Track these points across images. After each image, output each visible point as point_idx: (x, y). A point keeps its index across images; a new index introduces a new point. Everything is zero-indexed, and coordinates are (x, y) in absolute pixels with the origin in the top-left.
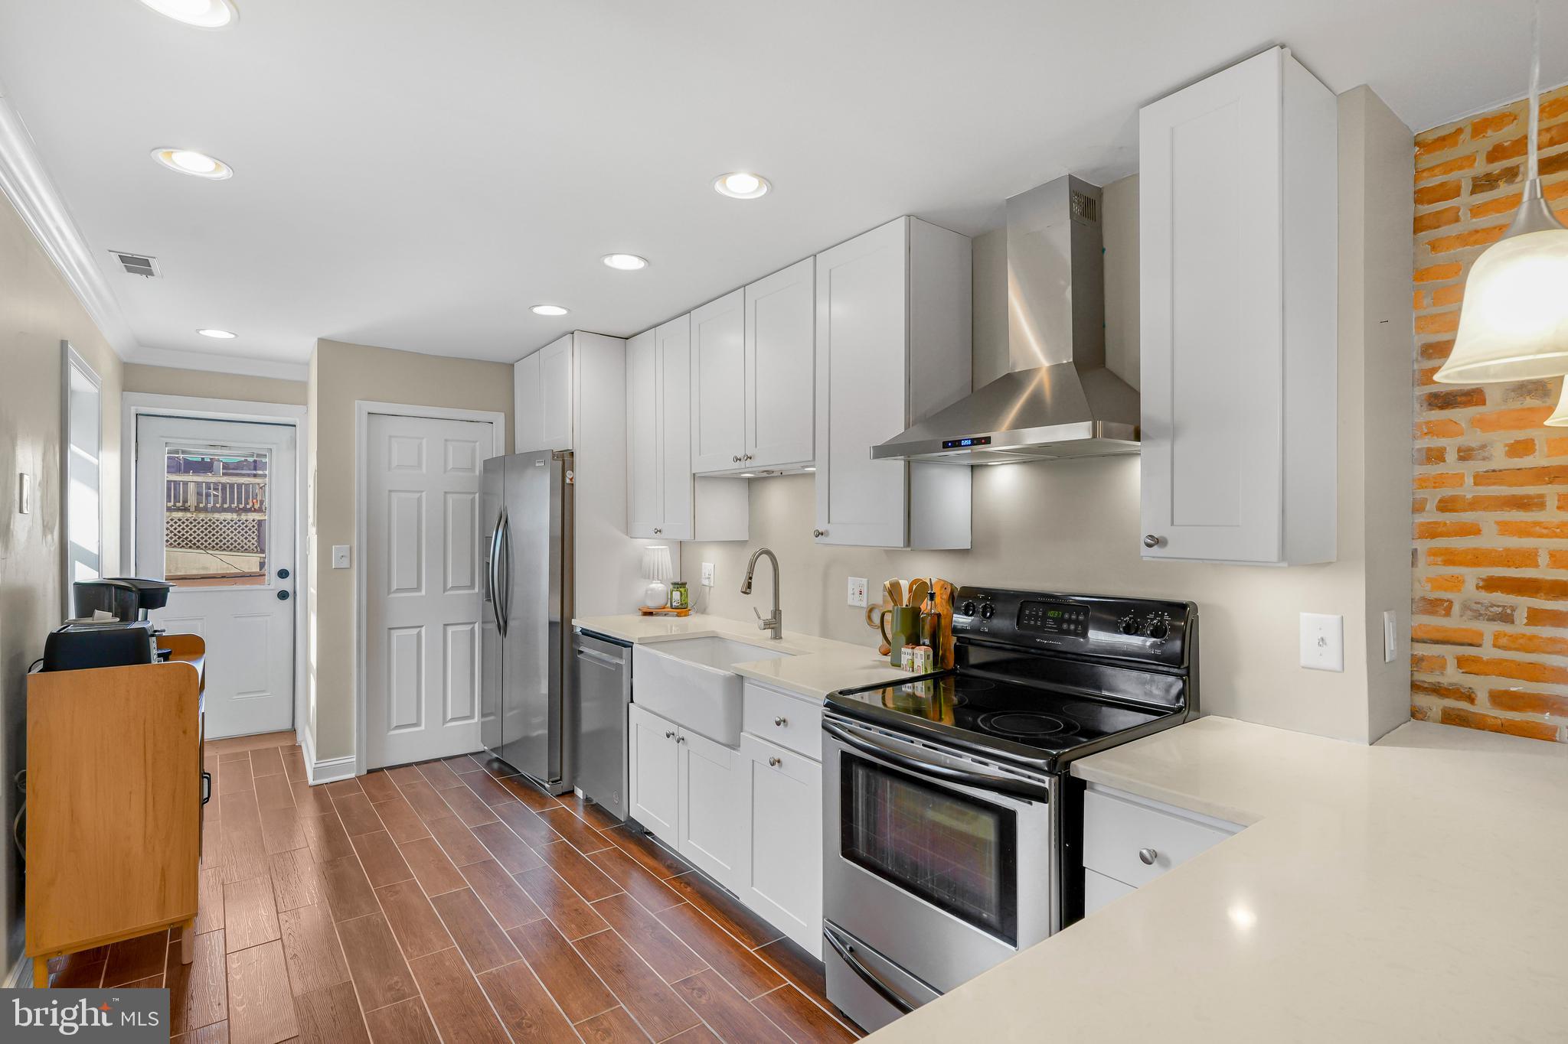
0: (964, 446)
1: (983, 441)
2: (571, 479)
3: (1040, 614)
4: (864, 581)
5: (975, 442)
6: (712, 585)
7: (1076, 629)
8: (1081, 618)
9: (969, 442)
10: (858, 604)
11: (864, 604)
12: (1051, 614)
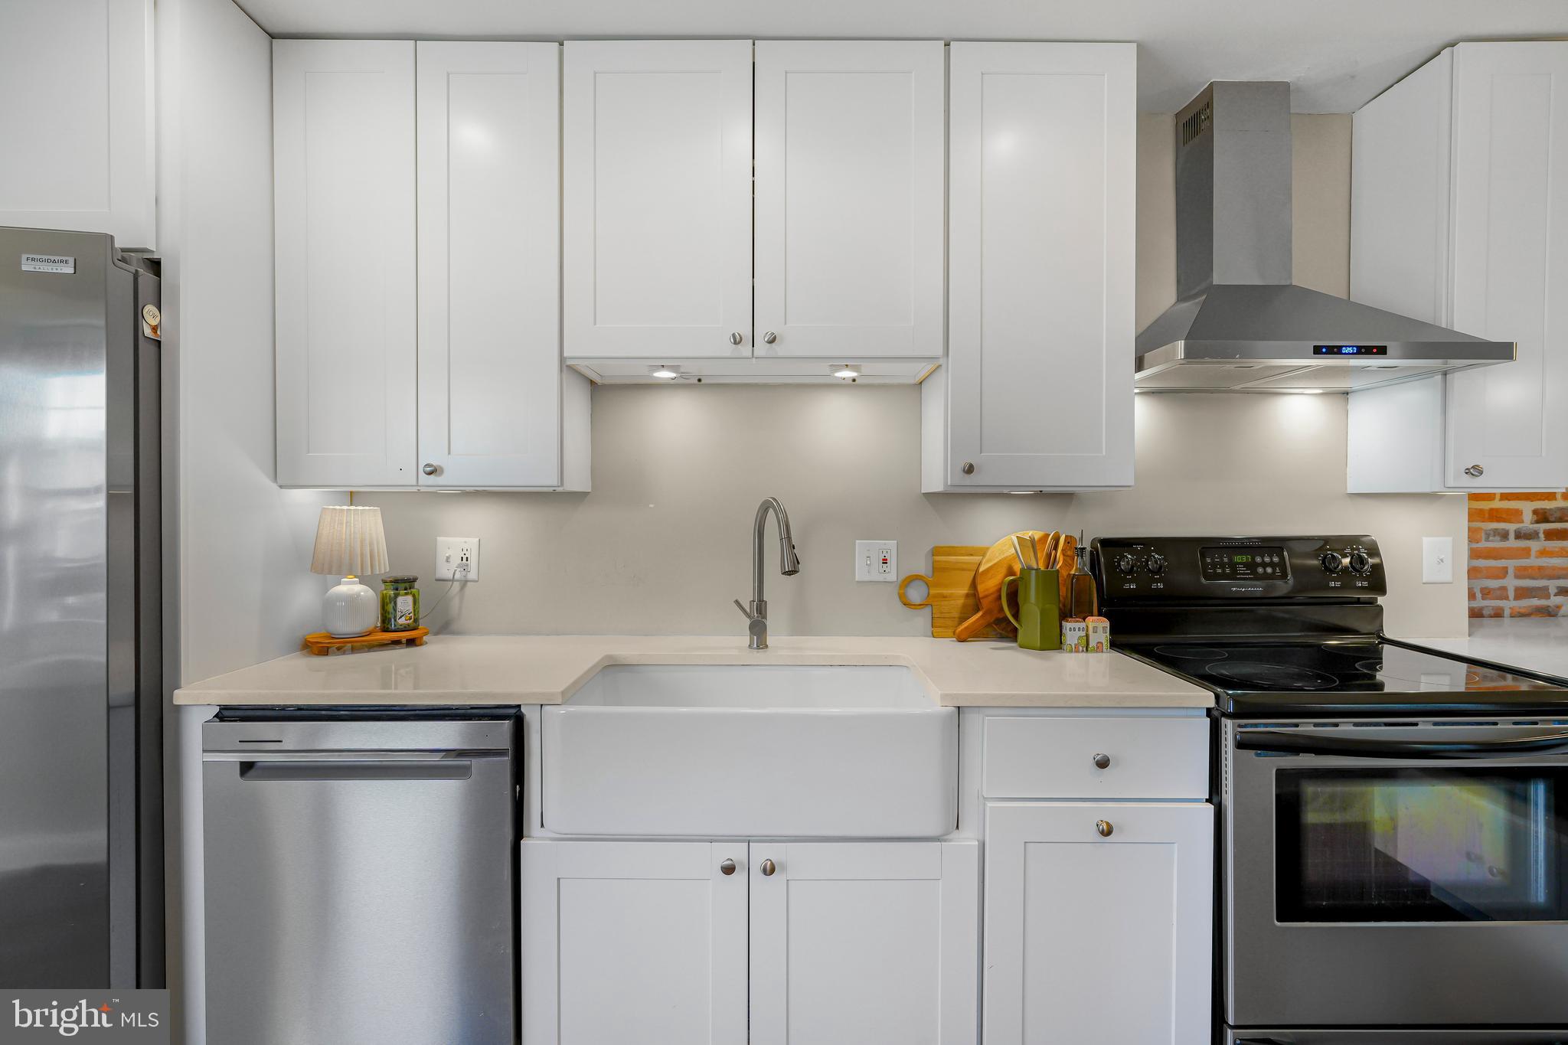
0: (1345, 354)
1: (1375, 350)
2: (154, 329)
3: (1226, 560)
4: (892, 544)
5: (1363, 350)
6: (472, 575)
7: (1274, 572)
8: (1276, 559)
9: (1344, 350)
10: (881, 578)
11: (892, 576)
12: (1238, 559)
